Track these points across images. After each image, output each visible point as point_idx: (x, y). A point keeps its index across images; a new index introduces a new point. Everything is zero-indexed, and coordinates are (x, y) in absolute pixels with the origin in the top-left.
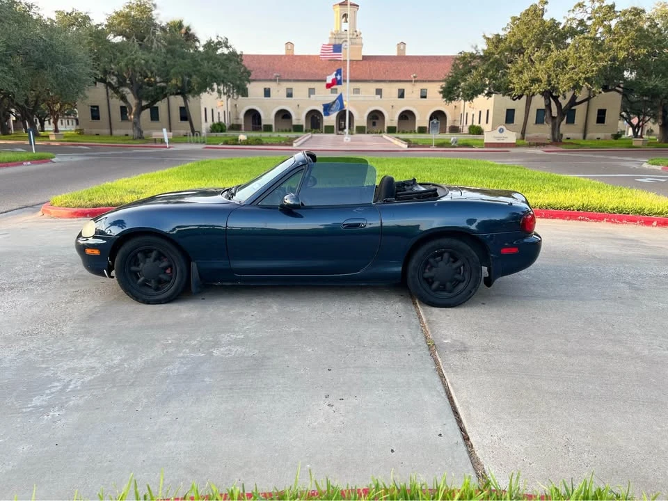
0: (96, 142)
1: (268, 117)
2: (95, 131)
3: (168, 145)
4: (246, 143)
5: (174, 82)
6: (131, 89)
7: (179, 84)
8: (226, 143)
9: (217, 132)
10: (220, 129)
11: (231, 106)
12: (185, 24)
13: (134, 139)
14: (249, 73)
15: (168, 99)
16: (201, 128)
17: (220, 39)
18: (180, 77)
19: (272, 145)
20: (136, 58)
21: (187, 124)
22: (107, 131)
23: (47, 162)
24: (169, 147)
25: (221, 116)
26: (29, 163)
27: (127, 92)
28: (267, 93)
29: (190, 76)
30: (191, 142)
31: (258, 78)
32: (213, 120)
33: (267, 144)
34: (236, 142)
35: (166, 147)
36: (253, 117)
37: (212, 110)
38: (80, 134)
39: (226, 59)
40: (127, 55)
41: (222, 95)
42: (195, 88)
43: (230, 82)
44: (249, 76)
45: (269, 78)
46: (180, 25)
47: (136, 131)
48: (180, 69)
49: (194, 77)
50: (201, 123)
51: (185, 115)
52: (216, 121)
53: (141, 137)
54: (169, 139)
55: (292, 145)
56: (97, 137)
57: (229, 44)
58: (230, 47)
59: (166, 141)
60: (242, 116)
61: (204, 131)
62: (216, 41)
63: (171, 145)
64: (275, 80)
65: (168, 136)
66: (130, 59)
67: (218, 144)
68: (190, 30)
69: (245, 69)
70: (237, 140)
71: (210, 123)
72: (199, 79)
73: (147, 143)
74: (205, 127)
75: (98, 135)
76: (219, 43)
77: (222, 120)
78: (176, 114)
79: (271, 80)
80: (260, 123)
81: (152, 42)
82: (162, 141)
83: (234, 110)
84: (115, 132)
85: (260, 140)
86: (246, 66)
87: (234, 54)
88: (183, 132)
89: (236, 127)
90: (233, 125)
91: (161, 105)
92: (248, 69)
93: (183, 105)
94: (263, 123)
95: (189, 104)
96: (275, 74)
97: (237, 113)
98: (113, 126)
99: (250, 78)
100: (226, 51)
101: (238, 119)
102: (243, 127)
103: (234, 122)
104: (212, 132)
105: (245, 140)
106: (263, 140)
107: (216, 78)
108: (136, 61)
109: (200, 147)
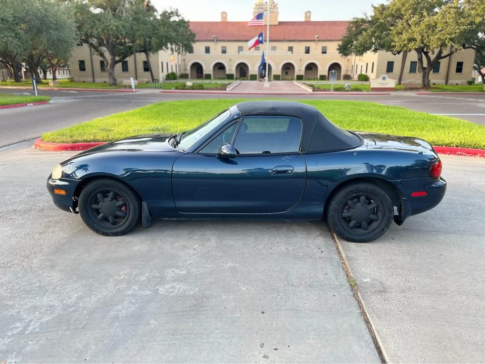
0: (81, 87)
1: (208, 69)
2: (82, 79)
3: (134, 90)
4: (192, 88)
5: (138, 42)
6: (107, 48)
7: (142, 44)
8: (177, 88)
9: (171, 79)
10: (173, 78)
11: (181, 61)
13: (110, 85)
14: (194, 36)
15: (135, 55)
16: (159, 76)
17: (172, 10)
18: (143, 39)
19: (211, 89)
20: (110, 25)
21: (148, 73)
22: (91, 79)
23: (45, 103)
24: (136, 92)
25: (173, 67)
26: (32, 104)
27: (104, 50)
28: (207, 50)
29: (150, 38)
30: (151, 88)
31: (201, 39)
32: (168, 71)
33: (207, 89)
34: (184, 87)
35: (133, 91)
36: (197, 68)
37: (167, 63)
38: (71, 81)
39: (177, 25)
40: (103, 23)
41: (174, 52)
42: (154, 46)
43: (180, 42)
44: (194, 37)
45: (209, 39)
47: (112, 80)
48: (143, 33)
49: (154, 38)
50: (159, 73)
51: (147, 67)
52: (170, 71)
53: (115, 84)
54: (135, 86)
55: (225, 90)
56: (83, 84)
57: (179, 14)
58: (180, 15)
59: (133, 87)
60: (189, 68)
61: (161, 80)
62: (169, 11)
63: (136, 90)
64: (213, 41)
65: (135, 83)
66: (105, 25)
67: (171, 89)
68: (150, 3)
69: (191, 32)
70: (185, 86)
71: (165, 73)
72: (157, 41)
73: (119, 88)
74: (162, 76)
75: (84, 82)
76: (172, 13)
77: (174, 71)
78: (141, 66)
79: (210, 41)
80: (202, 72)
81: (122, 12)
82: (130, 87)
83: (183, 63)
84: (96, 80)
85: (202, 86)
86: (192, 30)
87: (182, 21)
88: (146, 80)
89: (184, 76)
90: (182, 74)
91: (130, 60)
92: (194, 32)
93: (145, 59)
94: (205, 72)
95: (150, 59)
96: (214, 36)
97: (185, 66)
98: (95, 75)
99: (195, 39)
100: (177, 19)
101: (186, 70)
102: (190, 76)
103: (183, 72)
104: (167, 79)
105: (190, 86)
106: (204, 85)
107: (169, 39)
108: (110, 27)
109: (157, 91)
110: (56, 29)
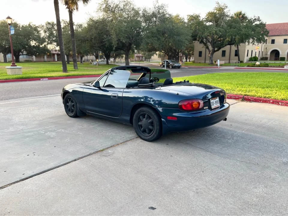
0: (199, 65)
1: (283, 54)
2: (199, 61)
3: (219, 67)
4: (259, 66)
5: (227, 39)
6: (211, 44)
7: (230, 40)
8: (248, 66)
9: (252, 61)
10: (254, 60)
11: (264, 49)
12: (243, 13)
13: (209, 64)
14: (268, 32)
15: (231, 46)
16: (244, 60)
17: (255, 18)
18: (231, 37)
19: (274, 67)
20: (212, 31)
21: (237, 57)
22: (204, 61)
24: (220, 68)
25: (256, 53)
27: (209, 45)
28: (285, 41)
29: (235, 36)
30: (232, 66)
31: (281, 34)
32: (252, 56)
33: (271, 67)
34: (254, 65)
36: (275, 53)
37: (252, 51)
38: (193, 62)
39: (255, 27)
40: (209, 30)
42: (237, 41)
43: (255, 37)
44: (268, 34)
45: (287, 34)
46: (240, 13)
47: (210, 61)
48: (231, 33)
49: (237, 36)
50: (244, 57)
51: (237, 54)
52: (253, 55)
53: (212, 64)
55: (284, 67)
58: (261, 20)
59: (219, 65)
60: (269, 53)
62: (254, 19)
63: (220, 67)
66: (209, 31)
67: (244, 67)
68: (245, 15)
69: (267, 30)
70: (255, 65)
71: (250, 56)
72: (239, 37)
73: (213, 66)
74: (246, 59)
75: (200, 63)
76: (255, 19)
77: (257, 56)
78: (233, 53)
80: (278, 56)
81: (221, 23)
82: (217, 65)
83: (266, 50)
84: (206, 62)
85: (268, 65)
86: (267, 29)
87: (261, 24)
88: (236, 61)
90: (263, 57)
92: (268, 30)
93: (236, 49)
94: (280, 56)
95: (239, 49)
97: (267, 52)
98: (206, 59)
100: (258, 23)
101: (267, 55)
102: (269, 59)
103: (264, 56)
104: (249, 61)
105: (258, 65)
106: (269, 64)
107: (247, 36)
108: (212, 32)
109: (233, 68)
110: (178, 35)
